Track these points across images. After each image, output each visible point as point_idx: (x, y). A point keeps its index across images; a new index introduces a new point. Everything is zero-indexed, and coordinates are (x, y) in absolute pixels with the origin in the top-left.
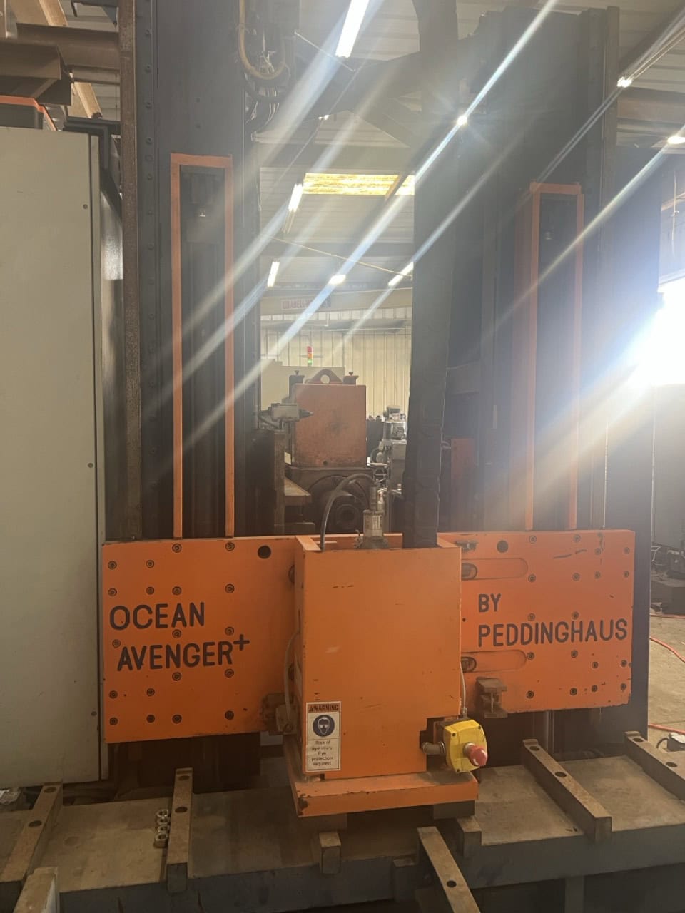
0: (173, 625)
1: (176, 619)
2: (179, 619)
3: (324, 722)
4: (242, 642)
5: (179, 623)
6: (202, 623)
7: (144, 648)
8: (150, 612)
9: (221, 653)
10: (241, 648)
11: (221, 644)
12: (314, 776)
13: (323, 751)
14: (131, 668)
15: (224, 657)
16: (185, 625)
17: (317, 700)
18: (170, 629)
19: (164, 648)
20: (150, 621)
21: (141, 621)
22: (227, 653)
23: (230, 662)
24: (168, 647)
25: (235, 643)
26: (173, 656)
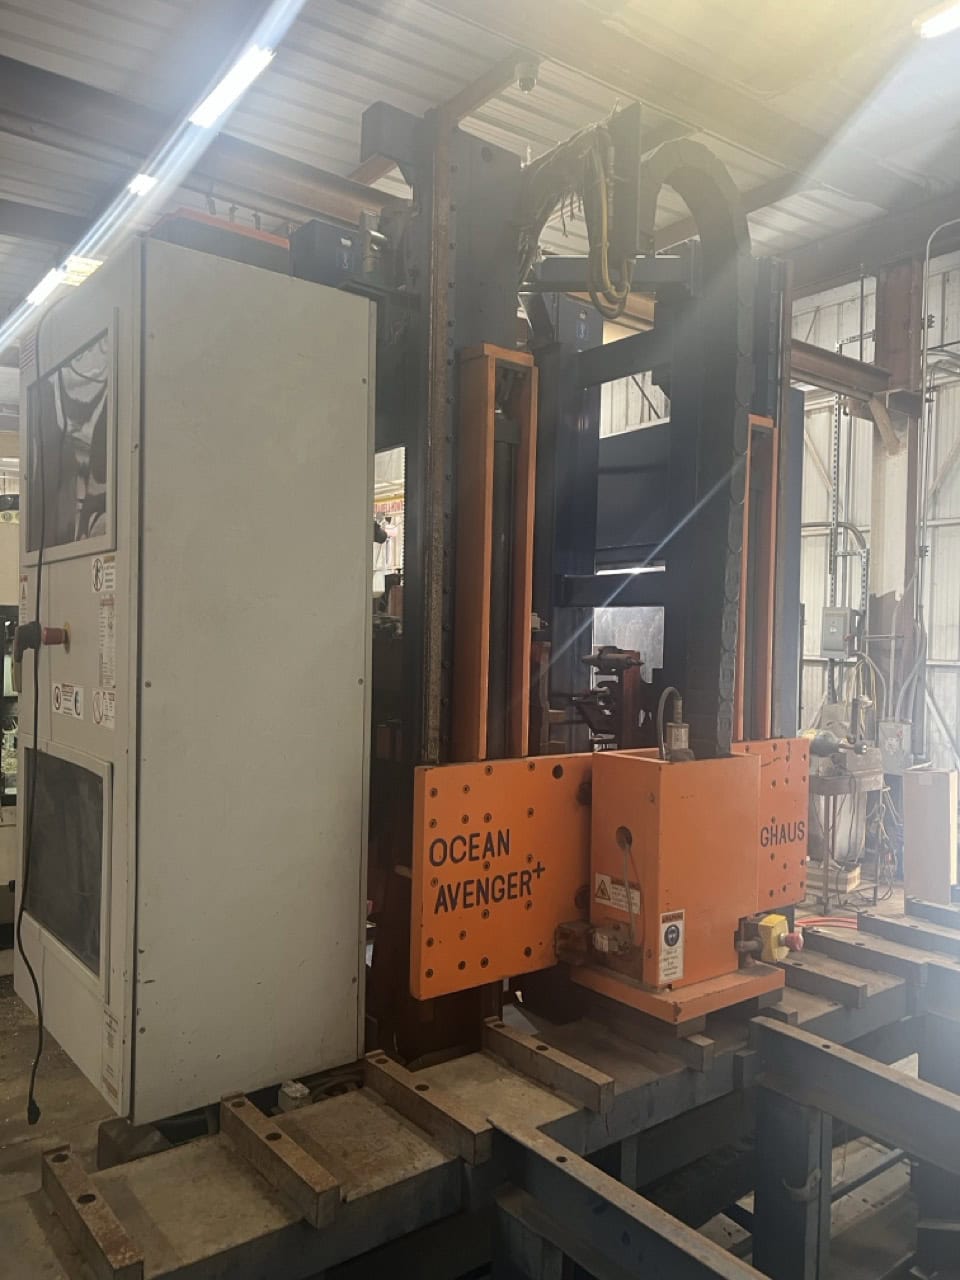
0: (484, 856)
1: (486, 850)
2: (489, 850)
3: (673, 932)
4: (539, 870)
5: (489, 853)
6: (507, 852)
7: (459, 884)
8: (465, 844)
9: (523, 883)
10: (539, 876)
11: (523, 873)
12: (663, 988)
13: (670, 960)
14: (446, 910)
15: (525, 887)
16: (493, 855)
17: (668, 911)
18: (481, 861)
19: (475, 884)
20: (465, 854)
21: (457, 855)
22: (527, 883)
23: (529, 893)
24: (479, 881)
25: (534, 871)
26: (483, 891)
